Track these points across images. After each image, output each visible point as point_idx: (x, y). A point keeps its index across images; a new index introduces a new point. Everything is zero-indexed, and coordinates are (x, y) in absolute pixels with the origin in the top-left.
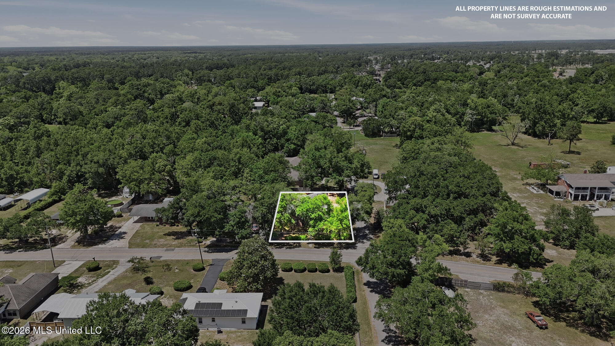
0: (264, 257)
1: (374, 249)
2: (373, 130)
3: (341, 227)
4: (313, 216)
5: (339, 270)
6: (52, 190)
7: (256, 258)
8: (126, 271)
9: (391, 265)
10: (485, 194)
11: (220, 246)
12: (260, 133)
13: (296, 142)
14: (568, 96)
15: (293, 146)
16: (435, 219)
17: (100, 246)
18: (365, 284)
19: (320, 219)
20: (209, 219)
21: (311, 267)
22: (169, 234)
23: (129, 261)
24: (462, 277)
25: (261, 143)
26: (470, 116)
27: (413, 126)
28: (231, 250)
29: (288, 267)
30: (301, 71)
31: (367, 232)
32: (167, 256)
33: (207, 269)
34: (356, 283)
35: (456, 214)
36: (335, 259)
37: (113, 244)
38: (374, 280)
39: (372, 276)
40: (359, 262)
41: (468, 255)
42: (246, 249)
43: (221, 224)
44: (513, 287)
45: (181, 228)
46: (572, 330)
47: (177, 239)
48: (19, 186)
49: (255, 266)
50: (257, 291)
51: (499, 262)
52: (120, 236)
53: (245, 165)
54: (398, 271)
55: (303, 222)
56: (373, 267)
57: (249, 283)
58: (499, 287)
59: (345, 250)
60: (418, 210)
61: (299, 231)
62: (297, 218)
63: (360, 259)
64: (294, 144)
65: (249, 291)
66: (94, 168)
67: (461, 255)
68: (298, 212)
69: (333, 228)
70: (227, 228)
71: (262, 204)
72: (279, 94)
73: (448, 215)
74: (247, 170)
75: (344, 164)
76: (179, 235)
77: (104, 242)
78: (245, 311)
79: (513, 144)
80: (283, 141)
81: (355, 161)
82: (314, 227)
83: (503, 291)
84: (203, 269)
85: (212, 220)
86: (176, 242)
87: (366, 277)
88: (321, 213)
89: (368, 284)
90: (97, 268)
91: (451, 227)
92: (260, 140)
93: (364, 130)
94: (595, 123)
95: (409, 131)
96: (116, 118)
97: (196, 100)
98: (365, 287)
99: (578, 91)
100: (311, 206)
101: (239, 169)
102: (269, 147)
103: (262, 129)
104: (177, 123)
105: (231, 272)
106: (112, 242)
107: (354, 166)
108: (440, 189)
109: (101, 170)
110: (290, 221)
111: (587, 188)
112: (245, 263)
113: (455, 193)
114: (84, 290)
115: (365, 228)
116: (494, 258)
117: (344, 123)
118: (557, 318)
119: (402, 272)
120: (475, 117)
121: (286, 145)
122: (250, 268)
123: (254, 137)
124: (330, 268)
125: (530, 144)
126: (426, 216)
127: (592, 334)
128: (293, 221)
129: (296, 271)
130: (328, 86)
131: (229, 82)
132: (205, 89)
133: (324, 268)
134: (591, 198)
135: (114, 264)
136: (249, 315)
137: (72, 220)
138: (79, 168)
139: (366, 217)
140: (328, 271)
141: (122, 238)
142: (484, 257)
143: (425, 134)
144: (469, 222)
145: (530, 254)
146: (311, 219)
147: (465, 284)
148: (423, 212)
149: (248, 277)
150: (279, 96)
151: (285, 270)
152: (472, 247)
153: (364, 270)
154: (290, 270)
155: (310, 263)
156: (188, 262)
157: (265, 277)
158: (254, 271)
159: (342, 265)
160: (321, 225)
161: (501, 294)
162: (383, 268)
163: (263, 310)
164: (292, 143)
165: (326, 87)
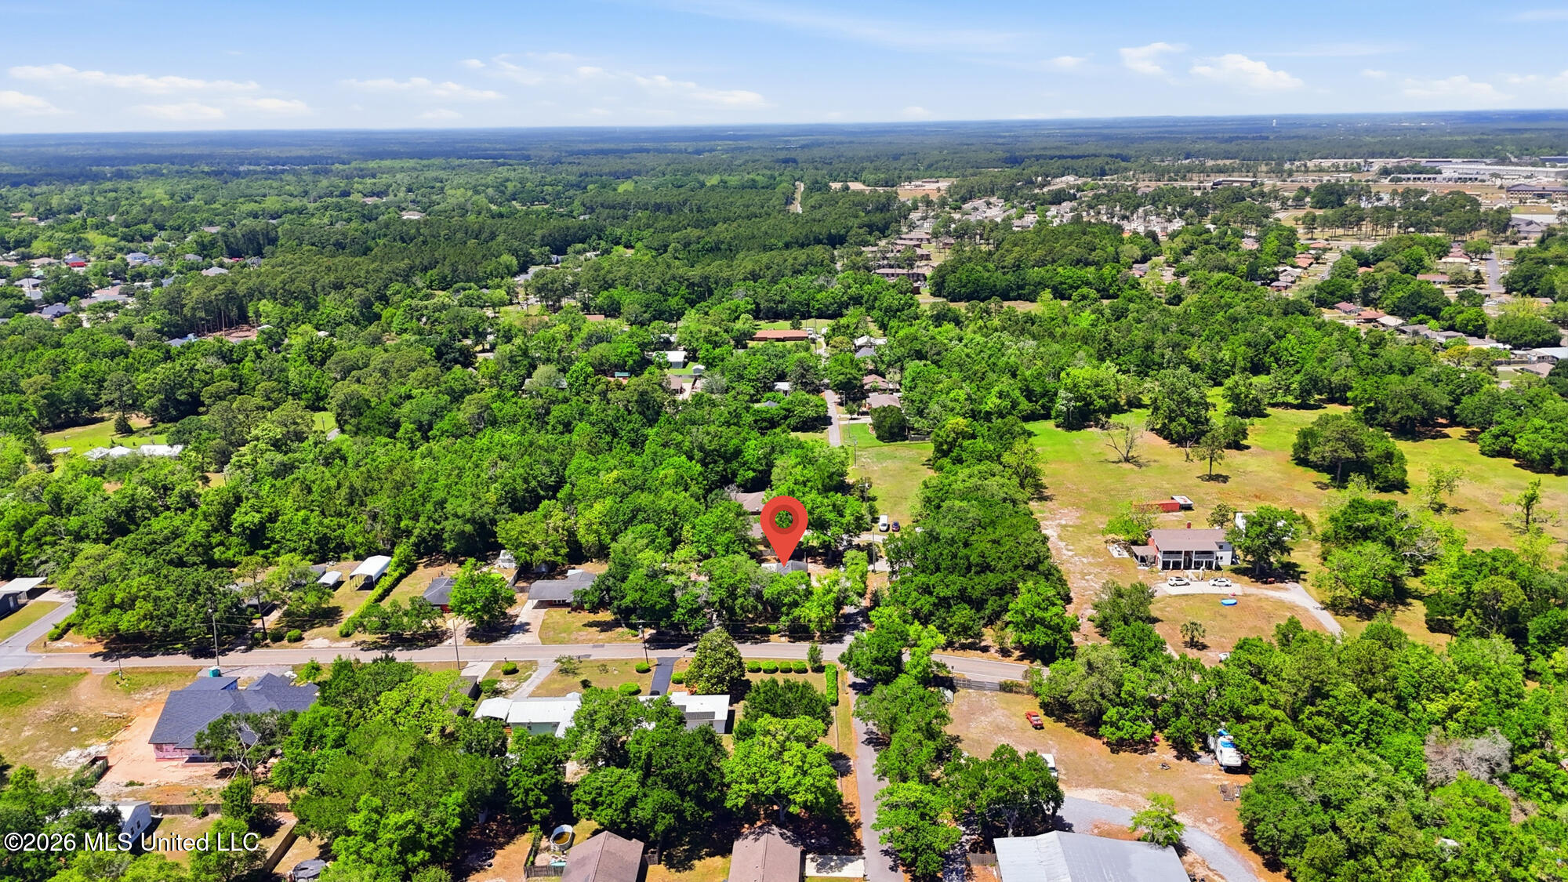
0: (729, 654)
1: (859, 643)
2: (891, 427)
3: (822, 615)
4: (786, 601)
5: (820, 669)
6: (395, 559)
7: (722, 655)
8: (552, 674)
9: (876, 661)
10: (1016, 567)
11: (661, 641)
12: (698, 455)
13: (755, 466)
14: (1268, 347)
15: (751, 474)
16: (944, 603)
17: (502, 642)
18: (850, 686)
19: (795, 604)
20: (653, 606)
21: (784, 666)
22: (591, 625)
23: (556, 661)
24: (968, 676)
25: (701, 473)
26: (1065, 402)
27: (953, 435)
28: (678, 647)
29: (755, 666)
30: (757, 269)
31: (860, 619)
32: (598, 655)
33: (654, 669)
34: (840, 685)
35: (976, 594)
36: (815, 657)
37: (517, 639)
38: (859, 680)
39: (856, 675)
40: (843, 659)
41: (985, 649)
42: (709, 644)
43: (667, 612)
44: (1021, 686)
45: (606, 616)
46: (1070, 730)
47: (602, 631)
48: (334, 550)
49: (718, 664)
50: (723, 693)
51: (1021, 659)
52: (523, 628)
53: (684, 518)
54: (885, 668)
55: (772, 605)
56: (858, 665)
57: (713, 685)
58: (1006, 688)
59: (828, 645)
60: (927, 590)
61: (767, 620)
62: (765, 604)
63: (843, 655)
64: (754, 470)
65: (713, 694)
66: (460, 526)
67: (976, 649)
68: (767, 593)
69: (813, 616)
70: (676, 618)
71: (720, 586)
72: (717, 339)
73: (963, 597)
74: (687, 527)
75: (831, 516)
76: (605, 627)
77: (505, 636)
78: (712, 714)
79: (1127, 460)
80: (735, 465)
81: (847, 512)
82: (787, 615)
83: (1011, 691)
84: (648, 670)
85: (657, 607)
86: (603, 635)
87: (850, 678)
88: (797, 597)
89: (854, 686)
90: (514, 671)
91: (962, 614)
92: (699, 468)
93: (877, 426)
94: (1298, 407)
95: (946, 442)
96: (434, 414)
97: (556, 355)
98: (850, 690)
99: (1289, 336)
100: (784, 588)
101: (676, 524)
102: (714, 477)
103: (701, 448)
104: (549, 427)
105: (690, 672)
106: (516, 636)
107: (844, 521)
108: (958, 561)
109: (468, 528)
110: (755, 608)
111: (1180, 553)
112: (708, 660)
113: (977, 565)
114: (510, 696)
115: (857, 614)
116: (1017, 653)
117: (841, 404)
118: (1059, 719)
119: (888, 668)
120: (1073, 403)
121: (741, 472)
122: (714, 667)
123: (689, 464)
124: (808, 668)
125: (1156, 458)
126: (933, 599)
127: (1087, 734)
128: (760, 607)
129: (765, 672)
130: (812, 303)
131: (606, 293)
132: (565, 322)
133: (800, 666)
134: (1188, 567)
135: (532, 665)
136: (717, 717)
137: (470, 608)
138: (431, 524)
139: (855, 598)
140: (806, 671)
141: (527, 631)
142: (1005, 652)
143: (964, 456)
144: (992, 604)
145: (1055, 648)
146: (785, 605)
147: (968, 684)
148: (931, 593)
149: (711, 677)
150: (716, 345)
151: (752, 671)
152: (989, 636)
153: (848, 669)
154: (759, 670)
155: (782, 661)
156: (627, 662)
157: (732, 678)
158: (717, 669)
159: (823, 664)
160: (797, 612)
161: (1008, 695)
162: (866, 665)
163: (731, 714)
164: (749, 469)
165: (808, 305)
